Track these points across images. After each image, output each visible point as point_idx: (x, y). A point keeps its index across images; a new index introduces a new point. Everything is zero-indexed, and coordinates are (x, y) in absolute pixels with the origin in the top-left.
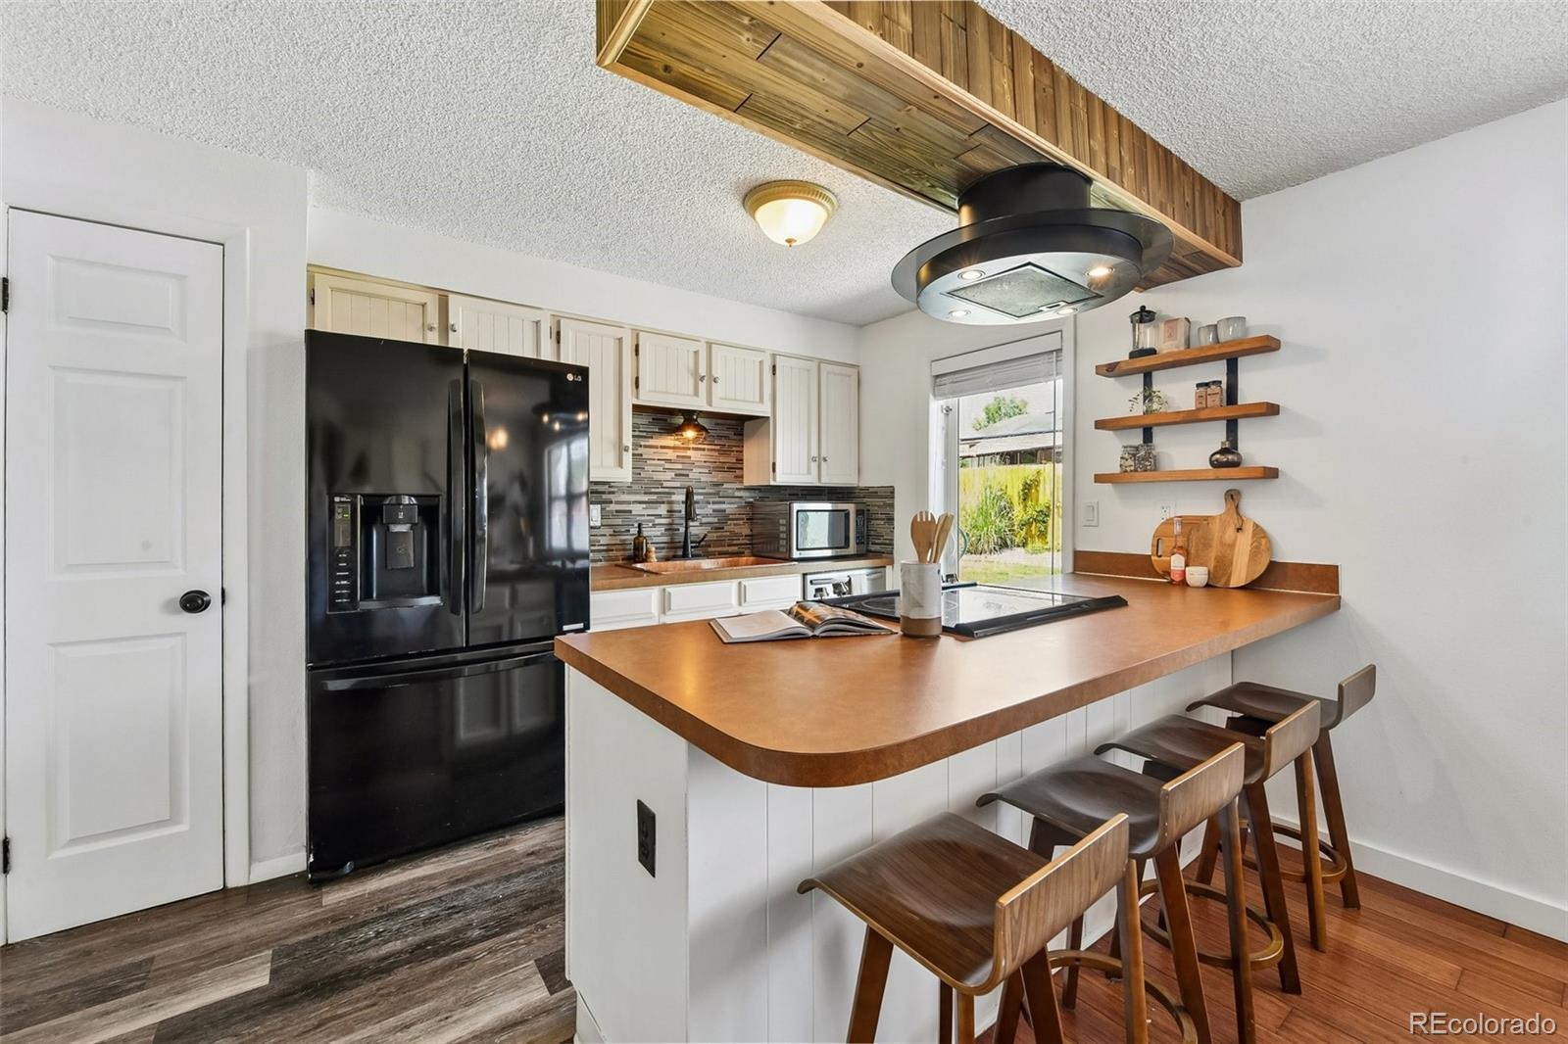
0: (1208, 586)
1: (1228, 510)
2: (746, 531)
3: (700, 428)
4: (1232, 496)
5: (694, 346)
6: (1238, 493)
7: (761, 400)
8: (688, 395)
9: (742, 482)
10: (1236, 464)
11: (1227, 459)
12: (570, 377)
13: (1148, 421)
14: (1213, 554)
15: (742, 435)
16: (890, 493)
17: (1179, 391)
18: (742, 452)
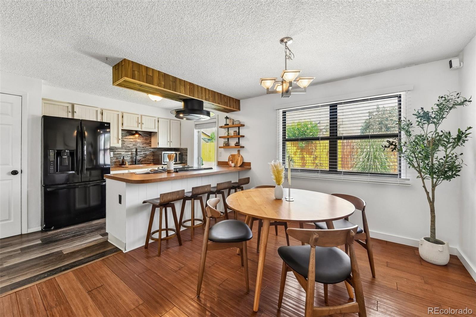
0: (235, 166)
1: (238, 154)
2: (152, 158)
3: (140, 134)
4: (239, 151)
5: (138, 116)
6: (239, 150)
7: (155, 128)
8: (136, 127)
9: (151, 147)
10: (239, 146)
11: (237, 144)
12: (106, 125)
13: (228, 137)
14: (236, 161)
15: (151, 136)
16: (186, 149)
17: (232, 132)
18: (151, 140)
